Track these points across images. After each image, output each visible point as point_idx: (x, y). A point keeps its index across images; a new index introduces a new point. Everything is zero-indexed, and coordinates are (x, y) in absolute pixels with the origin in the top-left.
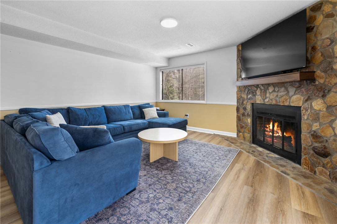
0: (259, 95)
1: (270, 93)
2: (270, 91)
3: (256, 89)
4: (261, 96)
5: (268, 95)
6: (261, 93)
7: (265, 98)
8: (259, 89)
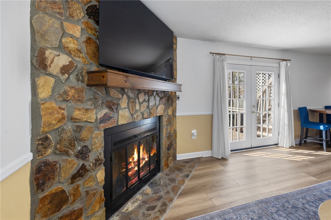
0: (125, 108)
1: (140, 104)
2: (141, 100)
3: (120, 96)
4: (129, 110)
5: (138, 107)
6: (128, 103)
7: (134, 111)
8: (125, 96)
